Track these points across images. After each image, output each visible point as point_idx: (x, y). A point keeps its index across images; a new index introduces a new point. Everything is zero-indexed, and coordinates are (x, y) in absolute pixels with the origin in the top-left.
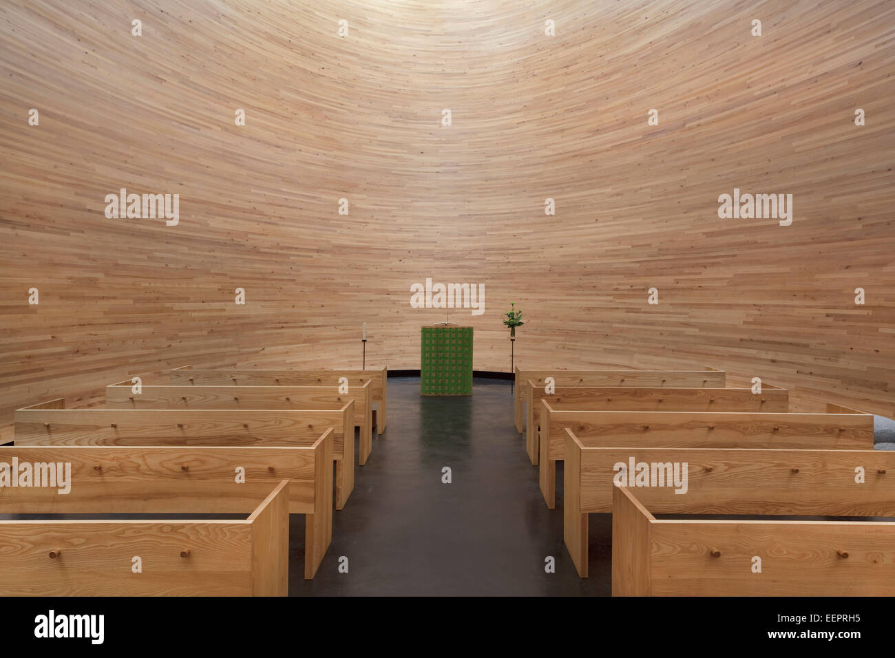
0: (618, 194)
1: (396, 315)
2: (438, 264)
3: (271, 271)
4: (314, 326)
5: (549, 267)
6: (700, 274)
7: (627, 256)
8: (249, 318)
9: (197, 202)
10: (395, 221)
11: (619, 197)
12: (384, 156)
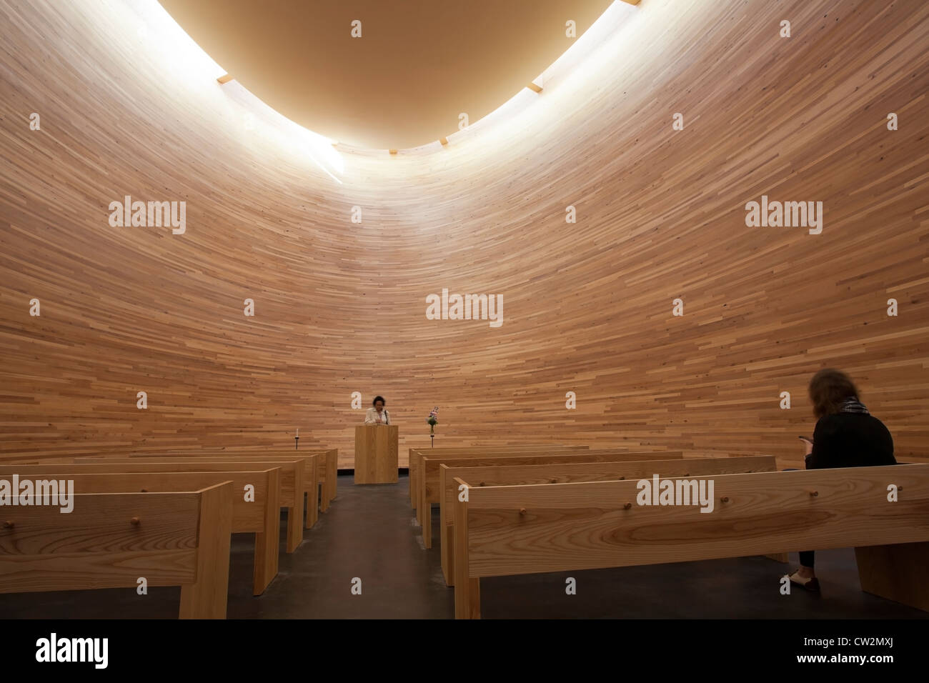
1: (339, 423)
2: (375, 381)
3: (234, 384)
4: (269, 431)
5: (464, 380)
6: (573, 378)
7: (522, 368)
8: (213, 421)
9: (178, 327)
10: (340, 347)
11: (515, 325)
12: (333, 297)
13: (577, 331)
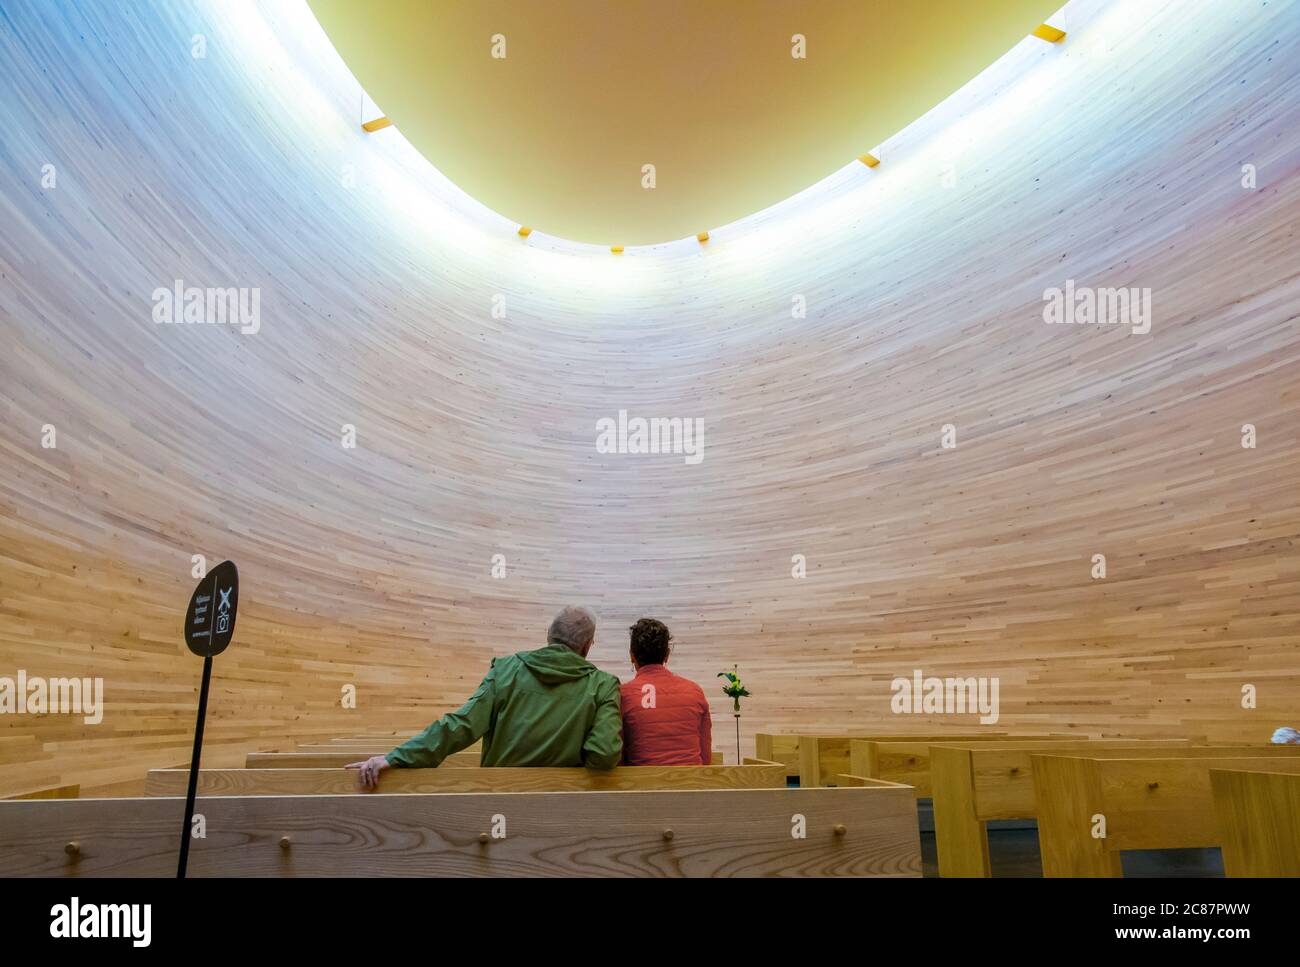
0: (845, 534)
3: (402, 626)
5: (761, 626)
6: (964, 626)
7: (866, 608)
9: (327, 531)
10: (547, 566)
11: (846, 538)
13: (967, 551)
